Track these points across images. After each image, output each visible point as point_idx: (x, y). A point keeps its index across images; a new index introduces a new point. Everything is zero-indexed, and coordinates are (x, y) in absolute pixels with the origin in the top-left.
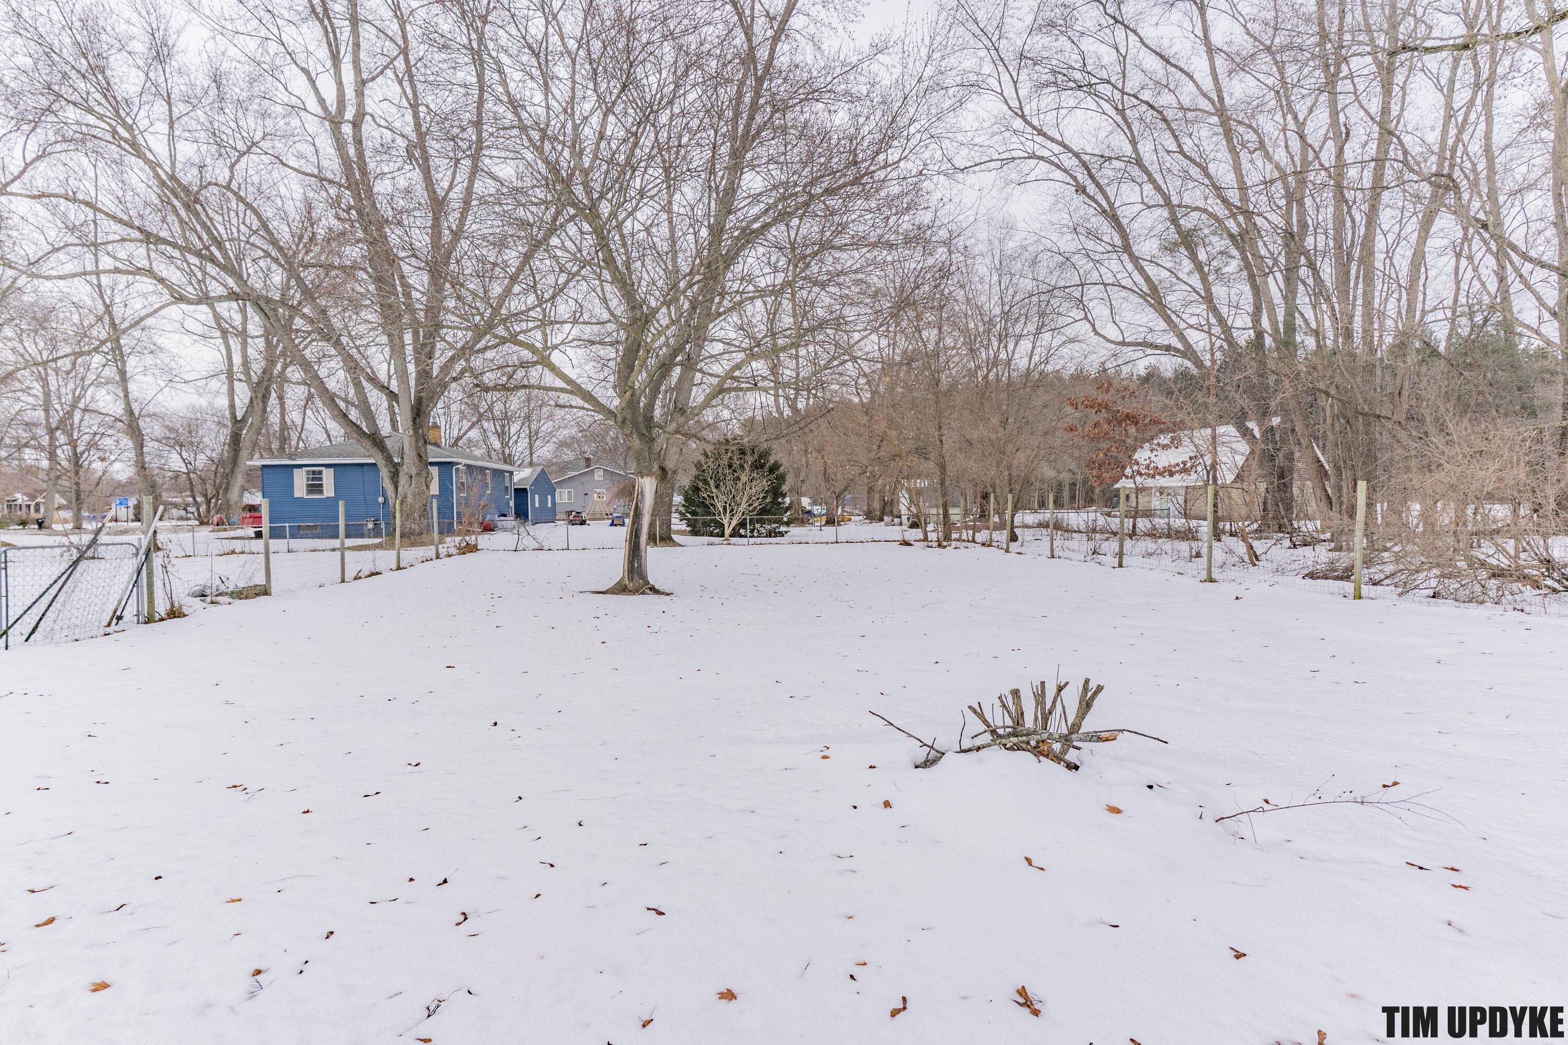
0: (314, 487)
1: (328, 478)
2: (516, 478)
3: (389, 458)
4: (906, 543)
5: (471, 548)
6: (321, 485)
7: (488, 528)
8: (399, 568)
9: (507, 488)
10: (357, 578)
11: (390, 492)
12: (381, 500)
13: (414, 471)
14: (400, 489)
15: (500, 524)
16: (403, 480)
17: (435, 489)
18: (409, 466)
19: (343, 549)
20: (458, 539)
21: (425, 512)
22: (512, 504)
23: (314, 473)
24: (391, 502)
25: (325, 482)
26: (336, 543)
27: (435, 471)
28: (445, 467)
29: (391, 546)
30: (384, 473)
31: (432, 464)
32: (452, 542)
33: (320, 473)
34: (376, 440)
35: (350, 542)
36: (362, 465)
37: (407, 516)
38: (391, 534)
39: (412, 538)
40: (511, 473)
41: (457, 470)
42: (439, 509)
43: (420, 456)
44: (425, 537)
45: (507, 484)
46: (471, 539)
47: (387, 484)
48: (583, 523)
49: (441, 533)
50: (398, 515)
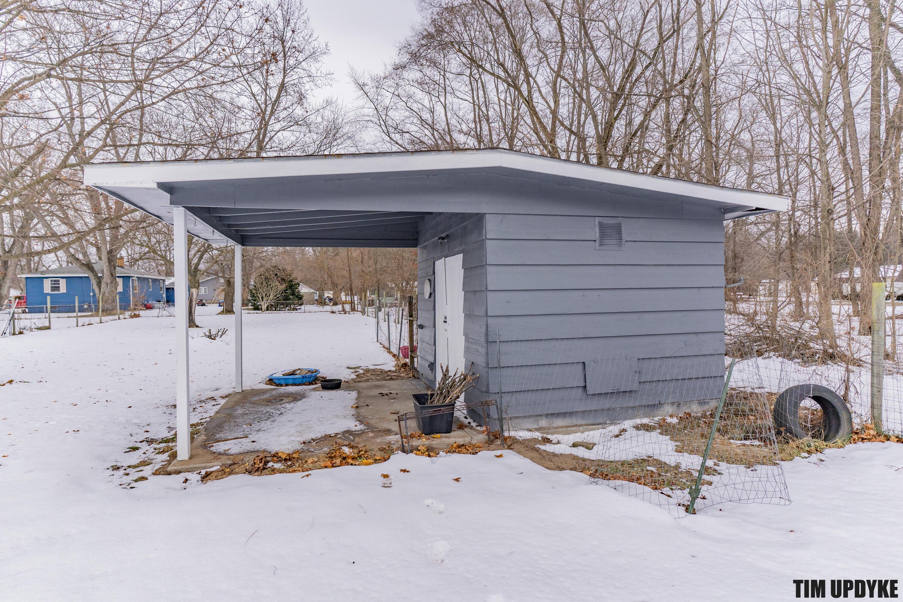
0: (55, 288)
1: (63, 285)
2: (167, 283)
3: (96, 275)
4: (333, 312)
5: (138, 316)
6: (59, 287)
7: (148, 307)
8: (101, 322)
9: (161, 288)
10: (83, 325)
11: (97, 291)
12: (92, 294)
13: (109, 281)
14: (102, 289)
15: (156, 306)
16: (103, 286)
17: (120, 289)
18: (107, 278)
19: (77, 317)
20: (130, 312)
21: (114, 301)
22: (164, 295)
23: (55, 281)
24: (97, 295)
25: (61, 285)
26: (74, 314)
27: (120, 281)
28: (126, 279)
29: (97, 315)
30: (94, 282)
31: (118, 277)
32: (127, 314)
33: (59, 281)
34: (89, 266)
35: (80, 314)
36: (81, 277)
37: (105, 302)
38: (97, 310)
39: (107, 312)
40: (164, 281)
41: (133, 280)
42: (120, 298)
43: (112, 274)
44: (114, 312)
45: (162, 285)
46: (137, 313)
47: (95, 287)
48: (203, 305)
49: (121, 309)
50: (100, 302)
